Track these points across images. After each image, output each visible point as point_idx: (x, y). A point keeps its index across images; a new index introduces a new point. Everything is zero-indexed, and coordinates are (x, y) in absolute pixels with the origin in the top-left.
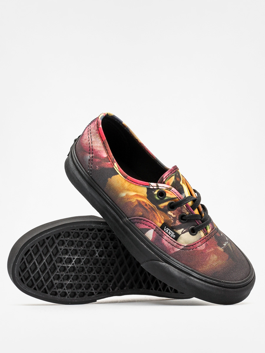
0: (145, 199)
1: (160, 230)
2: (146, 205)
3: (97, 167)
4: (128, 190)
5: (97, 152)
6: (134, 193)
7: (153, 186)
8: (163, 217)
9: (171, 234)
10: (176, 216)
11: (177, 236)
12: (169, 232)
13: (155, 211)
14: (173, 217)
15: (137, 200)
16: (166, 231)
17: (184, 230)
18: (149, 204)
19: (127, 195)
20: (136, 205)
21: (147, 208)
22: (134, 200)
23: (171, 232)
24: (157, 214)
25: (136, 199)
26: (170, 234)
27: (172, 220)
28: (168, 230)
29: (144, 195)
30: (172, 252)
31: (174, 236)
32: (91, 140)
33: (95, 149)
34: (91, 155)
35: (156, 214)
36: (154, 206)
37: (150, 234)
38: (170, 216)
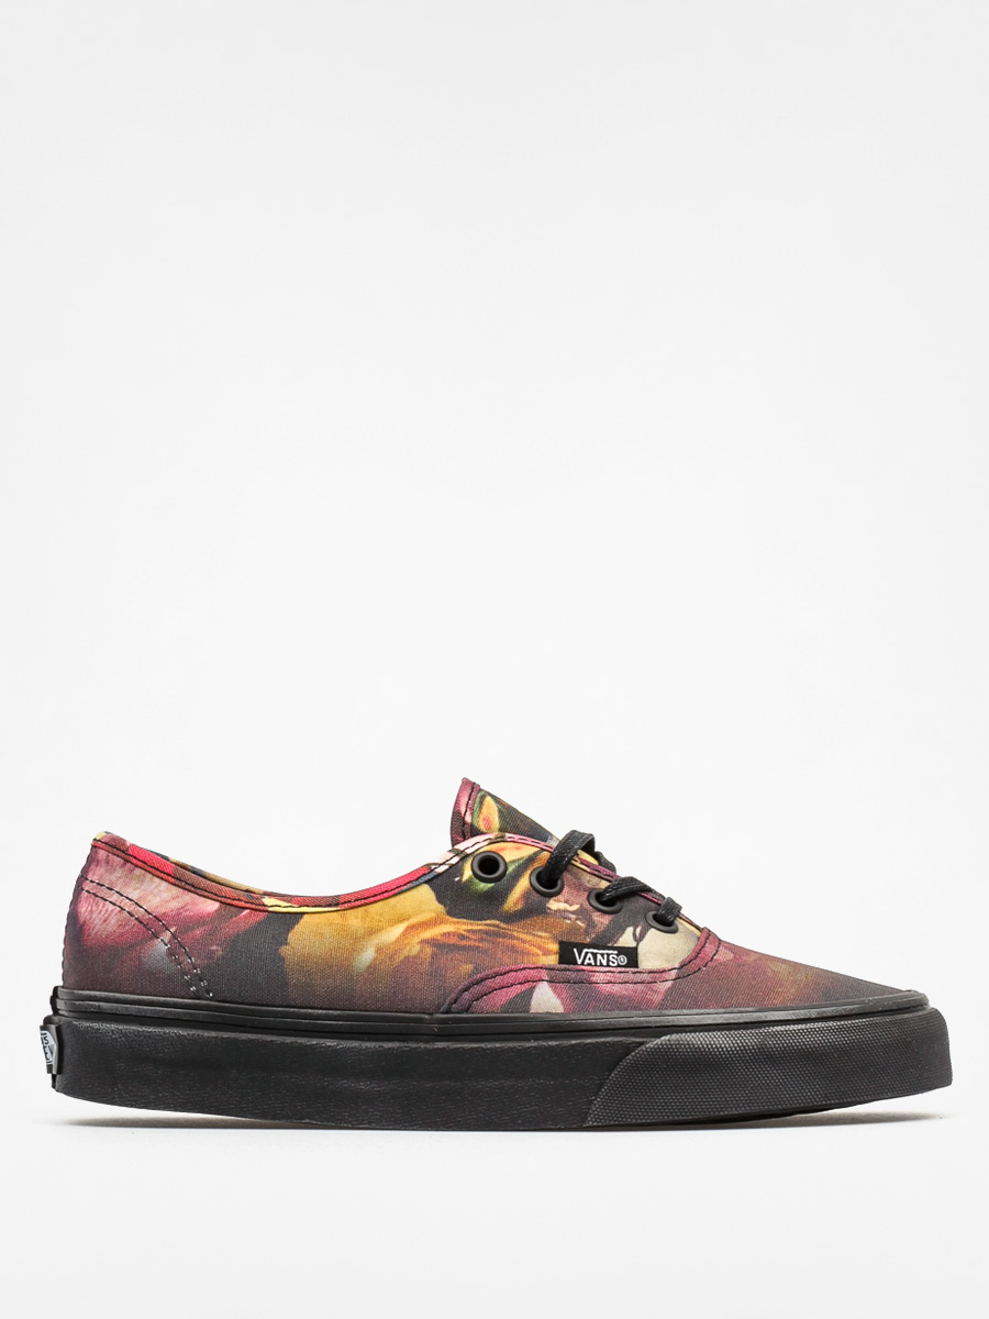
0: (446, 922)
1: (565, 970)
2: (462, 937)
3: (214, 948)
4: (372, 932)
5: (179, 914)
6: (399, 929)
7: (444, 863)
8: (543, 934)
9: (608, 961)
10: (581, 905)
11: (632, 956)
12: (599, 957)
13: (504, 936)
14: (572, 913)
15: (424, 942)
16: (587, 961)
17: (635, 931)
18: (470, 927)
19: (379, 950)
20: (434, 956)
21: (472, 943)
22: (413, 947)
23: (602, 955)
24: (517, 938)
25: (416, 940)
26: (604, 963)
27: (579, 922)
28: (590, 955)
29: (433, 915)
30: (657, 998)
31: (623, 959)
32: (131, 900)
33: (163, 910)
34: (167, 936)
35: (515, 942)
36: (488, 922)
37: (546, 1000)
38: (562, 914)
